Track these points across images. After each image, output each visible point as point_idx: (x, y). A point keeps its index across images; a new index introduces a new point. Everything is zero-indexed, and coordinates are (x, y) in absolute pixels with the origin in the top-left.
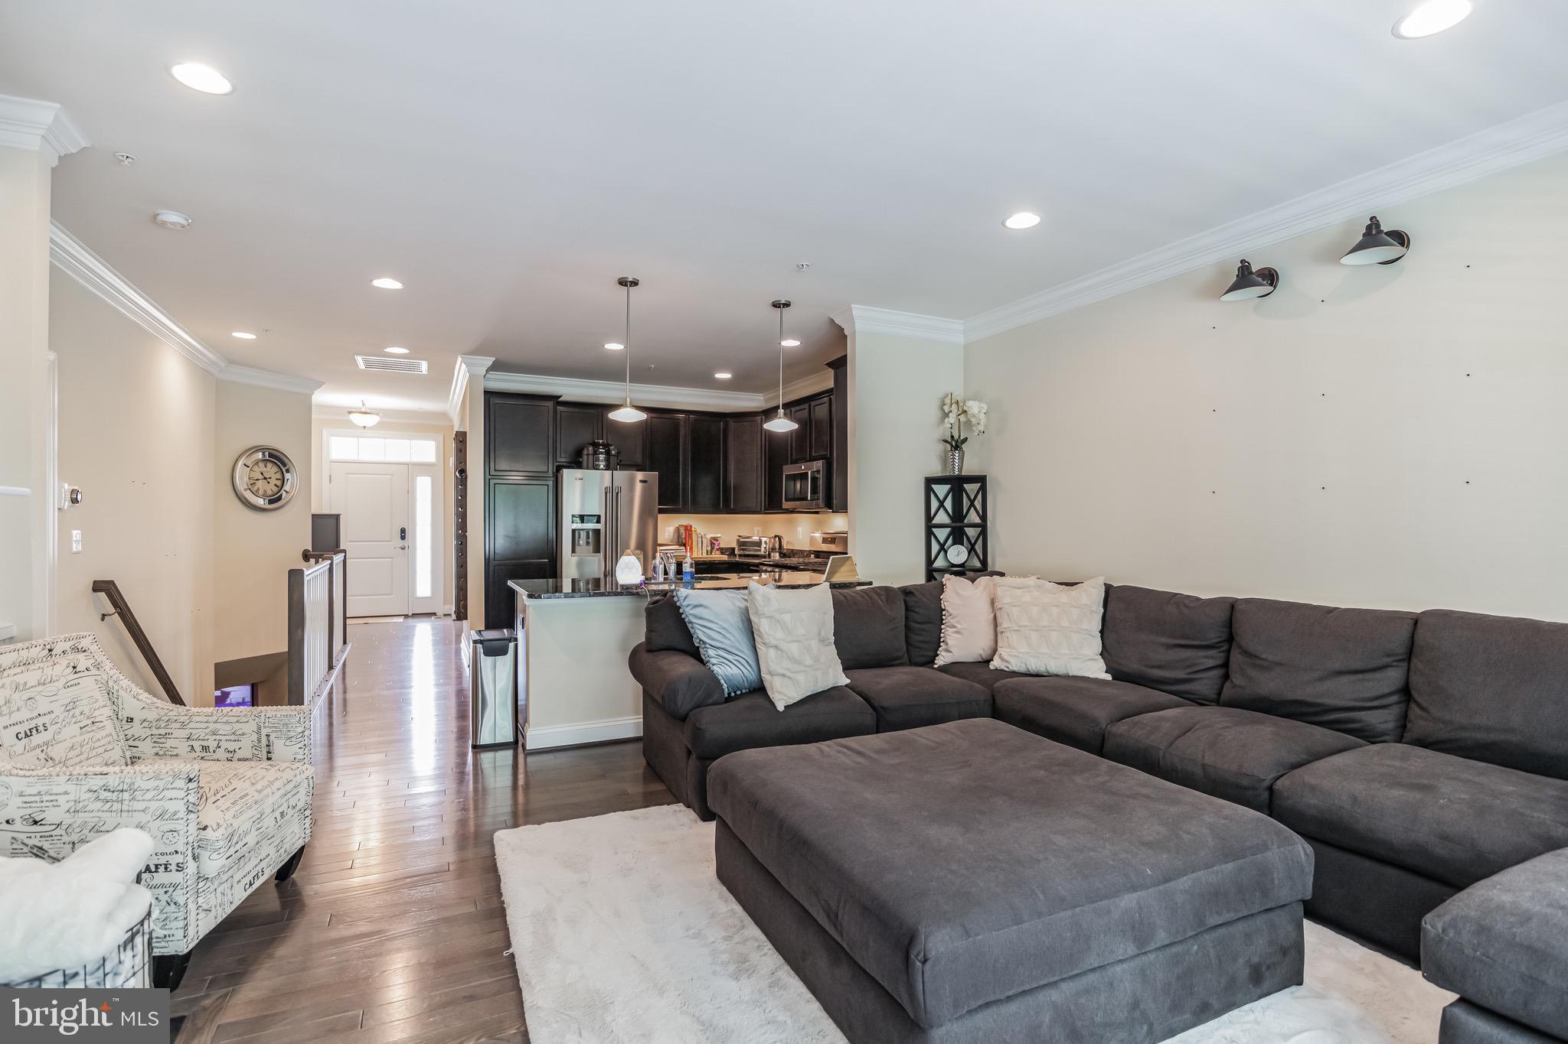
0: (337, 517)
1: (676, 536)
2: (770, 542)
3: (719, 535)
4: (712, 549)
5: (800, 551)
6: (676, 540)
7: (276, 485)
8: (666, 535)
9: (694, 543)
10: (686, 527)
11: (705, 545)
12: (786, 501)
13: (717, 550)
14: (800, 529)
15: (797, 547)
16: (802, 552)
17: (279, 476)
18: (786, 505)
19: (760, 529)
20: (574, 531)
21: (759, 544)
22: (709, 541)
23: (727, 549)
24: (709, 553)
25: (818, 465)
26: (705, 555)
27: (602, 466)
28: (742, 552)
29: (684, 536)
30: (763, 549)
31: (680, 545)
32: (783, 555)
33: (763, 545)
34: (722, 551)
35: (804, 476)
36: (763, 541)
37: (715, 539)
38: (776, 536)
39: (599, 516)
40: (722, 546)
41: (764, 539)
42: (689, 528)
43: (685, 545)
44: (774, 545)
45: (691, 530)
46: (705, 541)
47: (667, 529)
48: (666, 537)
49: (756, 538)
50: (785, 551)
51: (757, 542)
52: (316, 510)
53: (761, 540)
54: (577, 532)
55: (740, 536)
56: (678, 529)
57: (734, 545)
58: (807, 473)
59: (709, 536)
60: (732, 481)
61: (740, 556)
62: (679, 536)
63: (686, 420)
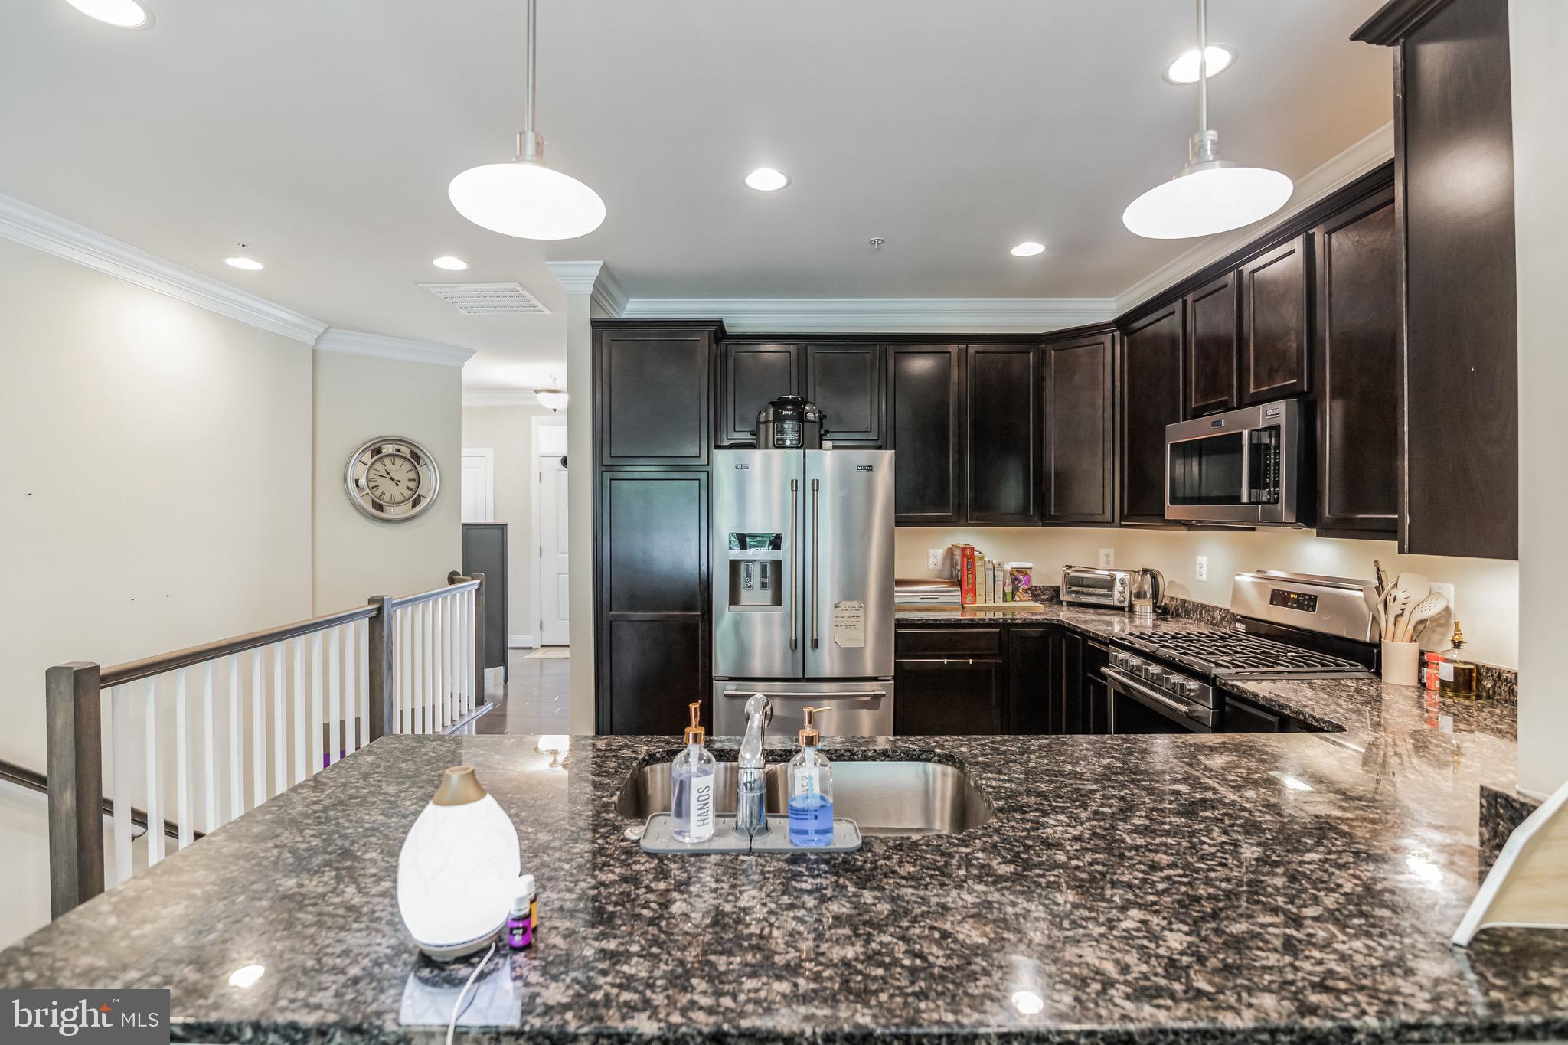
0: (503, 528)
1: (948, 563)
2: (1133, 582)
3: (1029, 565)
4: (1015, 589)
5: (1204, 606)
6: (947, 573)
7: (408, 488)
8: (931, 561)
9: (979, 580)
10: (963, 550)
11: (1000, 583)
12: (1172, 503)
13: (1025, 591)
14: (1202, 560)
15: (1195, 597)
16: (1209, 609)
17: (412, 475)
18: (1172, 512)
19: (1111, 551)
20: (734, 565)
21: (1109, 584)
22: (1008, 575)
23: (1045, 589)
24: (1009, 597)
25: (1279, 412)
26: (1000, 603)
27: (788, 443)
28: (1072, 598)
29: (959, 567)
30: (1117, 595)
31: (952, 584)
32: (1162, 612)
33: (1118, 587)
34: (1035, 593)
35: (1230, 445)
36: (1117, 580)
37: (1020, 571)
38: (1145, 571)
39: (779, 537)
40: (1034, 582)
41: (1119, 575)
42: (968, 552)
43: (960, 583)
44: (1141, 587)
45: (972, 556)
46: (1000, 575)
47: (932, 551)
48: (931, 566)
49: (1102, 574)
50: (1166, 601)
51: (1105, 581)
52: (467, 519)
53: (1113, 579)
54: (743, 566)
55: (1069, 567)
56: (950, 552)
57: (1058, 581)
58: (1241, 434)
59: (1008, 567)
60: (1052, 463)
61: (1070, 604)
62: (953, 565)
63: (963, 356)
